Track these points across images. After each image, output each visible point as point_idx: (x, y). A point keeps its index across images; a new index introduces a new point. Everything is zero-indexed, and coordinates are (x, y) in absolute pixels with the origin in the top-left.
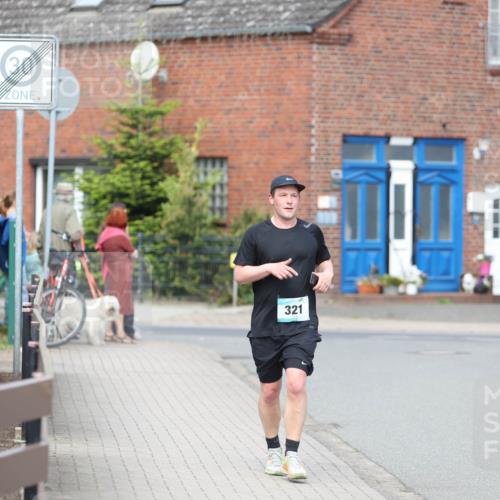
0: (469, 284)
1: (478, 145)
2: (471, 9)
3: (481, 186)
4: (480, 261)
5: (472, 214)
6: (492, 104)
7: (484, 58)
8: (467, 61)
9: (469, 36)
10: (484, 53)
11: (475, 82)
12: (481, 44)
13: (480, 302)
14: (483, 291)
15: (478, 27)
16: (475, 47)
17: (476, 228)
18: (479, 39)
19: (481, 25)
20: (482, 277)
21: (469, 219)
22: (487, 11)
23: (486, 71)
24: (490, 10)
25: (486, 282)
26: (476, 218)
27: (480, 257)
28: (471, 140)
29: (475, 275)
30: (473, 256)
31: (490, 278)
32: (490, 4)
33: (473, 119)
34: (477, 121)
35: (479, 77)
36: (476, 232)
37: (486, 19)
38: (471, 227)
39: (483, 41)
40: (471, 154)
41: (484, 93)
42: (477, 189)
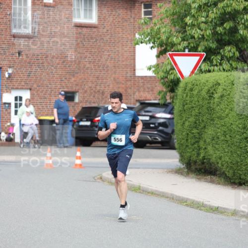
0: (3, 137)
1: (7, 71)
2: (4, 6)
3: (9, 90)
4: (9, 126)
5: (5, 103)
6: (14, 51)
7: (10, 29)
8: (2, 31)
9: (3, 18)
10: (10, 27)
11: (6, 41)
12: (9, 22)
13: (9, 146)
14: (10, 140)
15: (8, 15)
16: (6, 24)
17: (6, 110)
18: (7, 20)
19: (8, 13)
20: (10, 134)
21: (4, 106)
22: (11, 7)
23: (11, 35)
24: (13, 6)
25: (11, 136)
26: (7, 105)
27: (9, 124)
28: (4, 68)
29: (6, 133)
30: (5, 124)
31: (14, 134)
32: (13, 3)
33: (5, 58)
34: (7, 59)
35: (8, 38)
36: (7, 112)
37: (11, 11)
38: (4, 110)
39: (10, 21)
40: (5, 75)
41: (10, 46)
42: (7, 92)
